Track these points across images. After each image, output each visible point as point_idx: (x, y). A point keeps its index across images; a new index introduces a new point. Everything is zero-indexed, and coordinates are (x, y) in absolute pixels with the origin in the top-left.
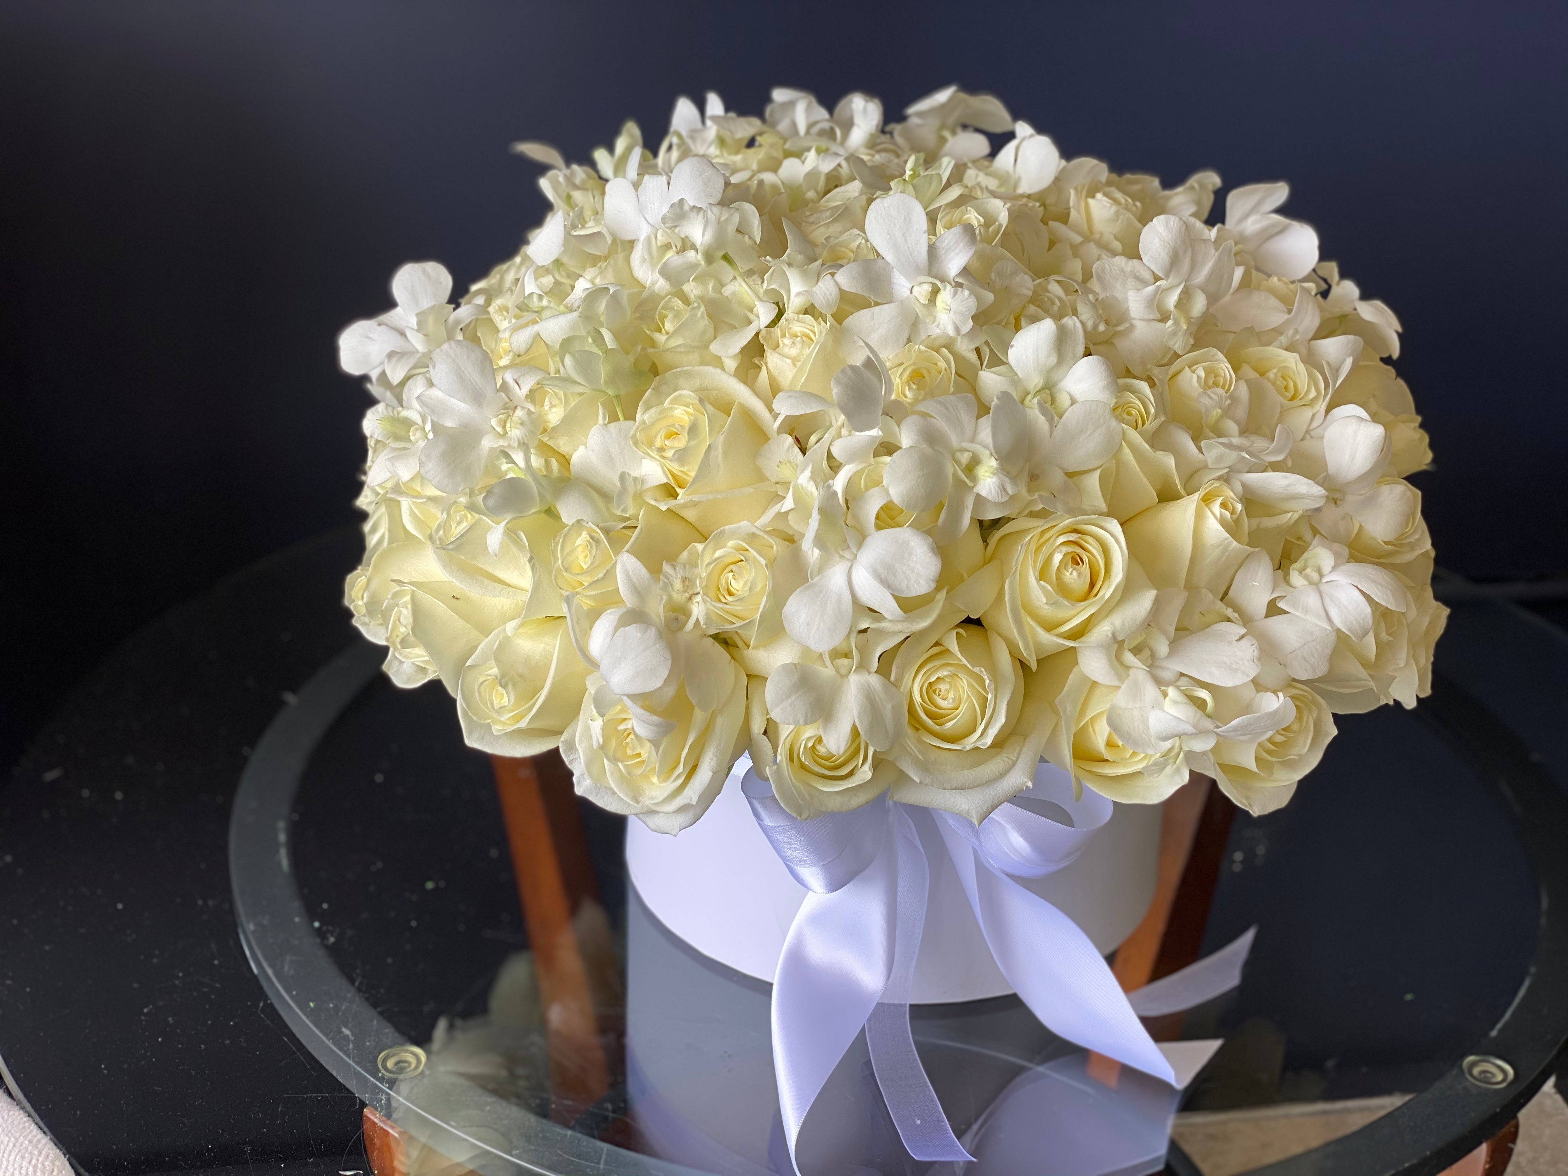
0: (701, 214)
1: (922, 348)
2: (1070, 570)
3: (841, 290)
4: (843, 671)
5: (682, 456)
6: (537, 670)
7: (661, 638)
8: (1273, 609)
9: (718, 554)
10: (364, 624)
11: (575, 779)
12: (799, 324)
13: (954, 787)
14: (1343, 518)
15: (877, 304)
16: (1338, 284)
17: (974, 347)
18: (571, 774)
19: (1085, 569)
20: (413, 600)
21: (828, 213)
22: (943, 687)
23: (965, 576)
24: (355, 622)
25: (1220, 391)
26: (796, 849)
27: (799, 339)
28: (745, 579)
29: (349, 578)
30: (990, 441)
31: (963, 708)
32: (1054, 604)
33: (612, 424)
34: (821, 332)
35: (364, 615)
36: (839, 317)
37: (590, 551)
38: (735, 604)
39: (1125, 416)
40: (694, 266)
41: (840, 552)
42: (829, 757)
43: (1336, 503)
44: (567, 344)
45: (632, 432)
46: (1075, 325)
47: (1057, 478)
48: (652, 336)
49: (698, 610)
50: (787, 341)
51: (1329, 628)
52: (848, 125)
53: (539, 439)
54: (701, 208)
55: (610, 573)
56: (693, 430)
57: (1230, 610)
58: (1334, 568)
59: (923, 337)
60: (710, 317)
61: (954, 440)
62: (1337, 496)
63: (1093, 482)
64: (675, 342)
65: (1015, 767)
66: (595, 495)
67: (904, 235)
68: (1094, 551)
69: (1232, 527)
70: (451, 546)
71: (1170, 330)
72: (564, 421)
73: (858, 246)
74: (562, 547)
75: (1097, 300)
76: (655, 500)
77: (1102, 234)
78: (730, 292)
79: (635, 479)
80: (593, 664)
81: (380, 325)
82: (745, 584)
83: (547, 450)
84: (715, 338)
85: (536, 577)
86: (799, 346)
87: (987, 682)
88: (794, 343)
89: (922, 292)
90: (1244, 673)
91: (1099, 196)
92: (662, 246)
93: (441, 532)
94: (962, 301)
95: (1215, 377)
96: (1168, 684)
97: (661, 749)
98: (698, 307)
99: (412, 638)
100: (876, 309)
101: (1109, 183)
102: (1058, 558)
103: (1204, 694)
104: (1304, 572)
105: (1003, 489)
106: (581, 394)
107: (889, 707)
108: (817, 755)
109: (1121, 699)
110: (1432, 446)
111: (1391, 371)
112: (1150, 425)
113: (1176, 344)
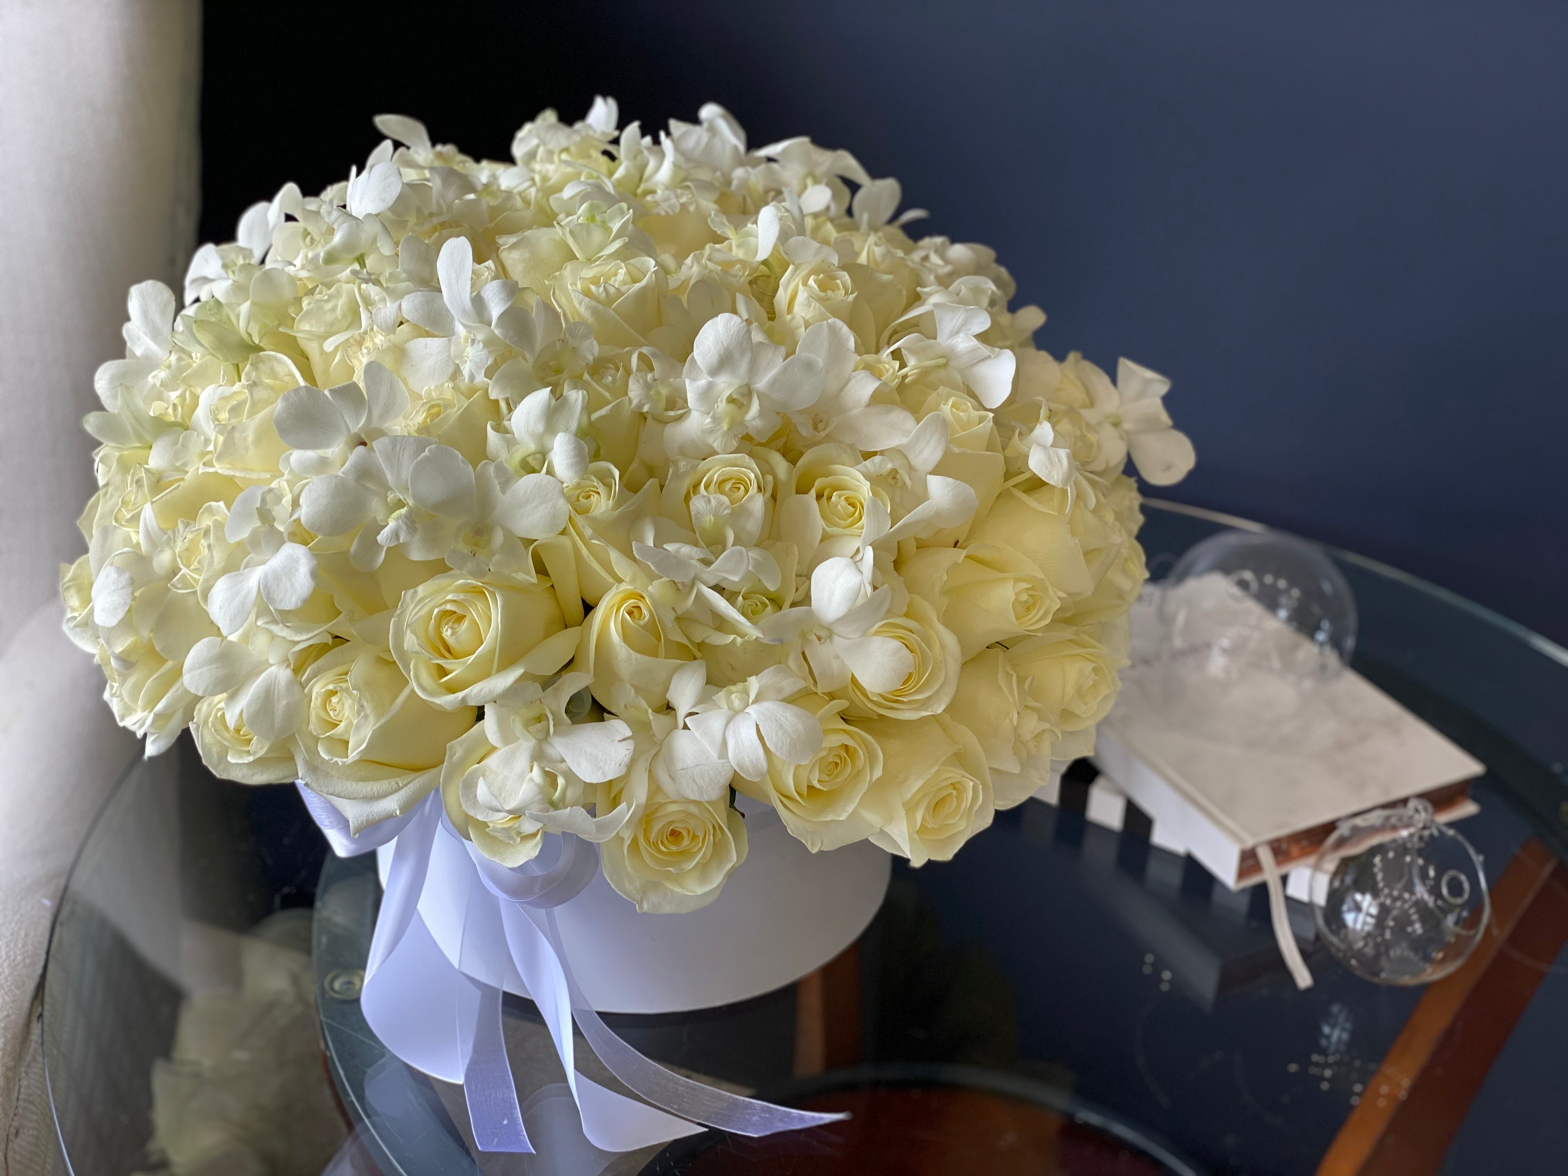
2: (447, 627)
3: (401, 315)
8: (684, 723)
14: (836, 657)
15: (433, 336)
19: (464, 630)
22: (335, 700)
25: (724, 499)
39: (581, 498)
43: (819, 640)
46: (576, 400)
55: (137, 516)
58: (755, 701)
61: (389, 478)
62: (821, 633)
65: (397, 793)
67: (457, 277)
71: (707, 427)
72: (201, 370)
79: (207, 440)
95: (734, 484)
97: (130, 681)
100: (429, 340)
103: (560, 780)
104: (731, 697)
105: (396, 535)
113: (714, 442)
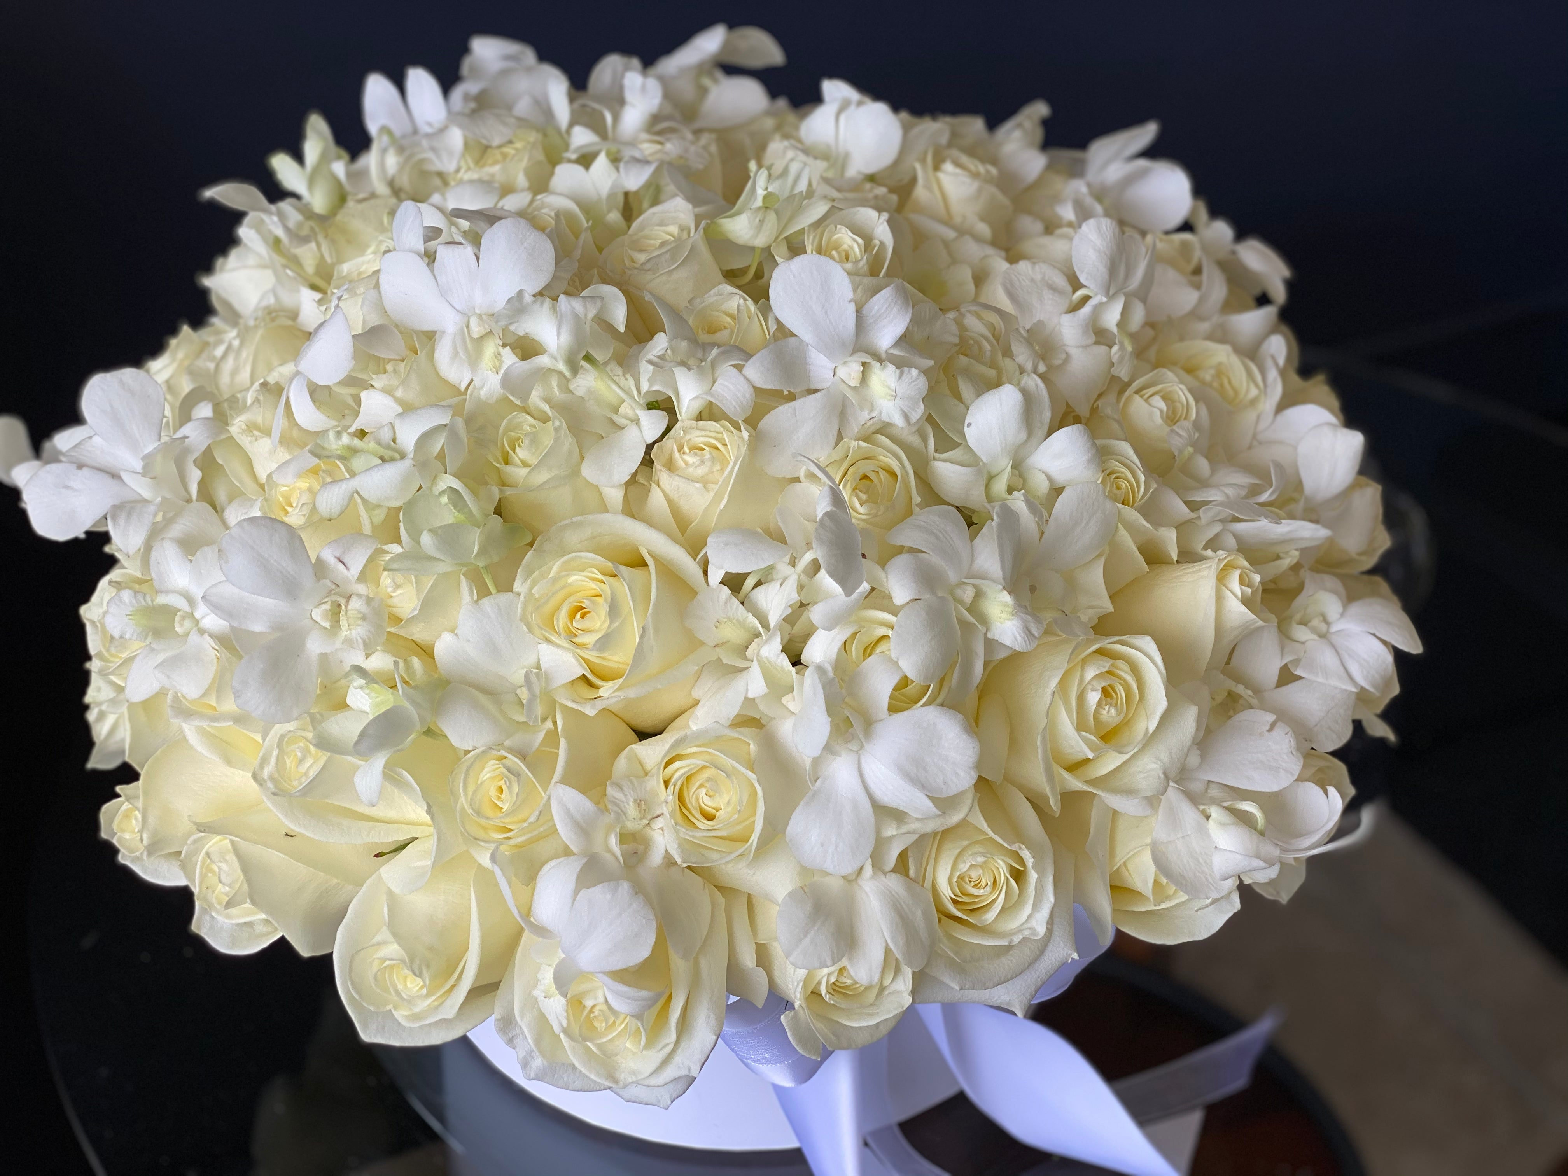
0: (545, 304)
1: (860, 443)
2: (1107, 708)
3: (755, 388)
5: (602, 642)
8: (1287, 677)
10: (135, 860)
12: (698, 433)
13: (997, 983)
15: (796, 398)
16: (1207, 225)
19: (1122, 700)
22: (977, 874)
24: (124, 860)
25: (1187, 424)
26: (766, 1055)
27: (703, 452)
28: (728, 797)
29: (107, 806)
30: (996, 571)
31: (1002, 895)
33: (485, 600)
34: (737, 445)
35: (139, 854)
37: (508, 786)
38: (718, 830)
39: (1115, 492)
41: (843, 743)
42: (854, 986)
44: (411, 510)
45: (518, 611)
46: (1037, 386)
48: (504, 470)
49: (663, 839)
50: (691, 459)
51: (1355, 690)
53: (389, 633)
54: (545, 297)
55: (544, 815)
56: (612, 605)
57: (1244, 690)
58: (1340, 613)
59: (856, 427)
60: (571, 428)
61: (950, 574)
63: (1095, 578)
64: (542, 477)
65: (1054, 937)
66: (480, 697)
67: (823, 306)
68: (1128, 678)
69: (1251, 603)
70: (296, 793)
71: (1117, 356)
72: (422, 608)
74: (465, 783)
75: (1025, 330)
76: (574, 701)
78: (583, 389)
79: (543, 675)
81: (79, 467)
82: (728, 803)
83: (401, 645)
84: (582, 458)
86: (708, 464)
87: (1026, 855)
88: (699, 460)
89: (849, 372)
90: (1286, 771)
91: (947, 165)
92: (478, 337)
94: (910, 383)
95: (1172, 405)
96: (1206, 803)
98: (560, 426)
101: (950, 145)
102: (1094, 698)
103: (1248, 807)
104: (1309, 624)
105: (1029, 633)
106: (439, 571)
107: (919, 913)
108: (841, 988)
109: (1161, 832)
112: (1145, 497)
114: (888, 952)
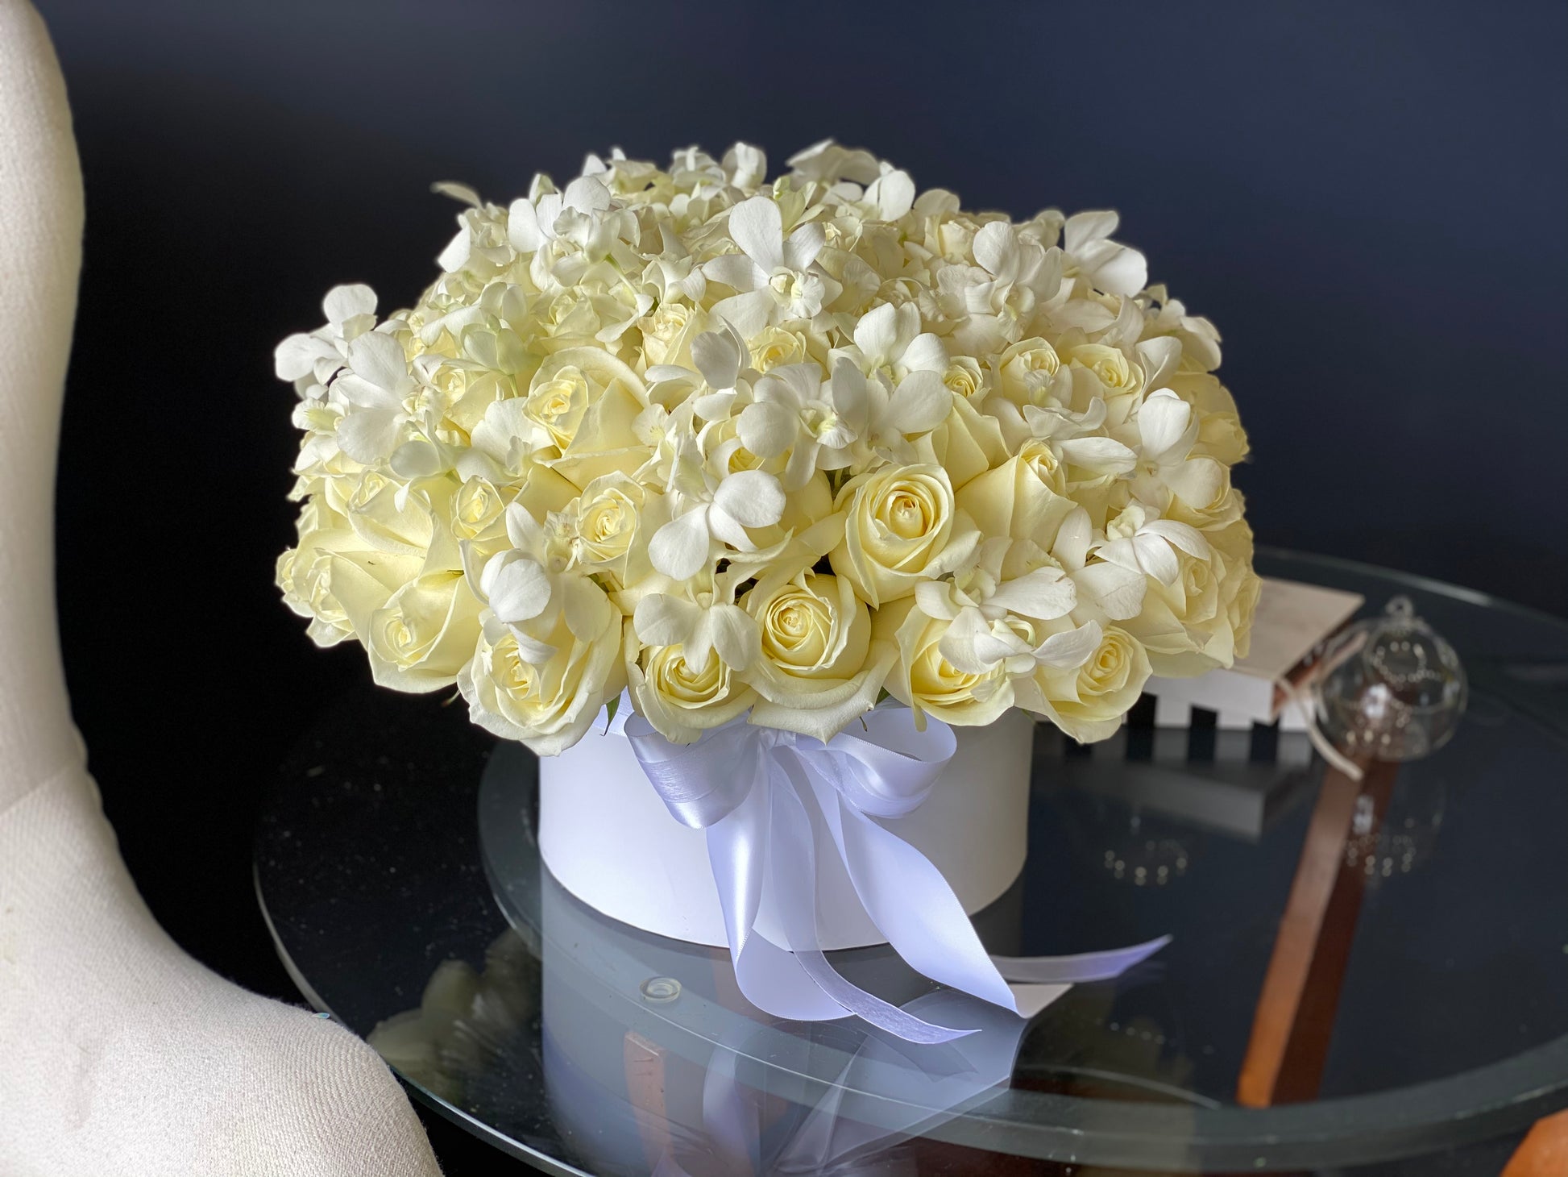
0: (588, 221)
1: (779, 330)
2: (903, 511)
3: (708, 282)
4: (705, 604)
5: (564, 421)
6: (438, 614)
7: (543, 572)
8: (1091, 559)
9: (595, 501)
10: (293, 601)
11: (470, 710)
12: (671, 312)
13: (803, 707)
14: (1159, 489)
15: (740, 293)
16: (1167, 303)
17: (824, 330)
18: (468, 705)
19: (917, 510)
20: (332, 564)
21: (705, 230)
22: (792, 615)
23: (813, 521)
24: (285, 599)
25: (1045, 372)
26: (674, 785)
27: (671, 323)
28: (617, 520)
29: (280, 559)
30: (831, 400)
31: (810, 634)
32: (887, 539)
33: (508, 400)
34: (689, 316)
35: (292, 592)
36: (707, 306)
37: (483, 503)
38: (607, 542)
39: (955, 386)
40: (581, 268)
41: (699, 494)
42: (692, 678)
43: (1151, 473)
44: (467, 330)
45: (524, 405)
46: (913, 310)
47: (894, 438)
48: (545, 327)
49: (577, 551)
50: (661, 326)
51: (1140, 573)
52: (732, 171)
53: (444, 417)
54: (587, 216)
55: (500, 521)
56: (575, 397)
57: (1053, 559)
58: (1145, 524)
59: (781, 321)
60: (597, 312)
61: (800, 398)
62: (1152, 466)
63: (926, 443)
64: (563, 331)
65: (859, 692)
66: (491, 461)
67: (762, 232)
68: (925, 496)
69: (1051, 482)
70: (364, 509)
71: (1001, 320)
72: (466, 399)
73: (727, 251)
74: (460, 504)
75: (936, 295)
76: (542, 460)
77: (952, 254)
78: (615, 292)
79: (526, 444)
80: (485, 600)
81: (311, 337)
82: (617, 524)
83: (451, 426)
84: (601, 329)
85: (437, 529)
86: (671, 329)
87: (830, 609)
88: (666, 327)
89: (779, 282)
90: (1061, 608)
91: (951, 222)
92: (557, 255)
93: (357, 500)
94: (813, 288)
95: (1042, 362)
96: (994, 619)
97: (544, 674)
98: (585, 301)
99: (332, 599)
100: (738, 297)
101: (962, 216)
102: (892, 499)
103: (1026, 626)
104: (1119, 527)
105: (841, 438)
106: (480, 374)
107: (744, 633)
108: (681, 677)
109: (953, 632)
110: (1250, 442)
111: (1216, 381)
112: (979, 392)
113: (1007, 333)
114: (712, 649)
